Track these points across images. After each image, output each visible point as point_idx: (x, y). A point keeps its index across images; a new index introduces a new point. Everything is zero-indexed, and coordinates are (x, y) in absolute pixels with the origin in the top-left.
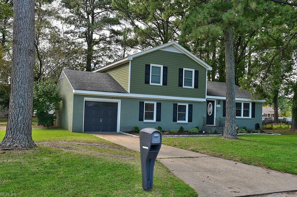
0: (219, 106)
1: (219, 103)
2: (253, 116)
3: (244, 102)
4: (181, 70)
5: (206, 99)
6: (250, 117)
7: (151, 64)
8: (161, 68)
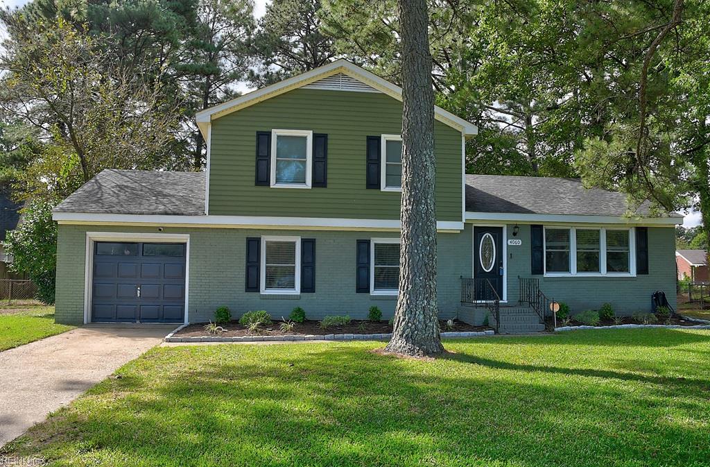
0: (519, 242)
1: (515, 234)
2: (643, 268)
3: (609, 229)
4: (374, 142)
5: (464, 221)
6: (633, 272)
7: (274, 131)
8: (308, 138)
